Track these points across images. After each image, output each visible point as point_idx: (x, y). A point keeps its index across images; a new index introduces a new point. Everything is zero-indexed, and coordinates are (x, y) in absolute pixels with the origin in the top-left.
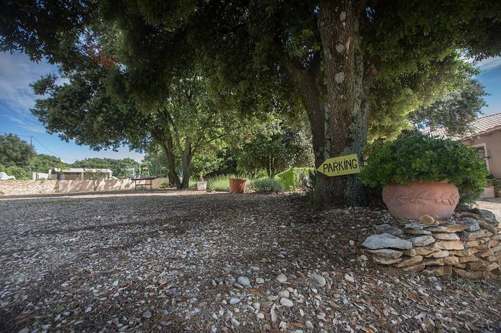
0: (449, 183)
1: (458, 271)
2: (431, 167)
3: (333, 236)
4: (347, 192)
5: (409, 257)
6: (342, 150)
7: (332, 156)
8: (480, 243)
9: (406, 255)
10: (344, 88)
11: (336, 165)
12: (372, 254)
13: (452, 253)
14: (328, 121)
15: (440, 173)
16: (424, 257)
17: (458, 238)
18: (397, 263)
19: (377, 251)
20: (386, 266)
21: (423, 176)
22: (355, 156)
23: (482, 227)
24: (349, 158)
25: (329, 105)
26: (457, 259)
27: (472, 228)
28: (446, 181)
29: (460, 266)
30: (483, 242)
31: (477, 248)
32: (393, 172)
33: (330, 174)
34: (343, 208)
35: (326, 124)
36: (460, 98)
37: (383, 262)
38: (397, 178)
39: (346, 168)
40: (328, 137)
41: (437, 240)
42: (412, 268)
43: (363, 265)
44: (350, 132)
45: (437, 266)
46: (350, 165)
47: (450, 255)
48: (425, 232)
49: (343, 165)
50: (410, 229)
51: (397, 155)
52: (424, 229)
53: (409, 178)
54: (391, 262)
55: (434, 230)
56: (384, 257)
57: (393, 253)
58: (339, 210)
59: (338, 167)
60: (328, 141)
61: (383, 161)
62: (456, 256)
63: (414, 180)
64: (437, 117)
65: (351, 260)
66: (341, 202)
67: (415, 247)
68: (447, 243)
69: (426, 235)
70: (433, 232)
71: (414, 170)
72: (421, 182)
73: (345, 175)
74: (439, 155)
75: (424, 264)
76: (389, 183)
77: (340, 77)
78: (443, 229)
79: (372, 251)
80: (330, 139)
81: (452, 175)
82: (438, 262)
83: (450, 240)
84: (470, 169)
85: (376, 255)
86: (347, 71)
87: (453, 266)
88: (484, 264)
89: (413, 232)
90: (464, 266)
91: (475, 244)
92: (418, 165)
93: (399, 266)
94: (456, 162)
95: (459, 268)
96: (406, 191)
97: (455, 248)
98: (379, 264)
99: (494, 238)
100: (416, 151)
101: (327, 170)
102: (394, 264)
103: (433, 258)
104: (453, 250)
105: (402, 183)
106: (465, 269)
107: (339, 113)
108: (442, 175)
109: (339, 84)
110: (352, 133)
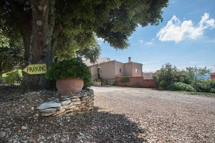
0: (80, 79)
1: (78, 112)
2: (74, 72)
3: (23, 107)
4: (40, 83)
5: (59, 110)
6: (39, 61)
7: (32, 63)
8: (87, 101)
9: (58, 109)
10: (41, 29)
11: (34, 68)
12: (41, 112)
13: (77, 106)
14: (32, 44)
15: (77, 75)
16: (66, 110)
17: (79, 100)
18: (53, 114)
19: (43, 110)
20: (47, 116)
21: (71, 76)
22: (45, 65)
23: (88, 95)
24: (42, 65)
25: (33, 36)
26: (78, 108)
27: (84, 95)
28: (79, 78)
29: (79, 110)
30: (87, 100)
31: (85, 103)
32: (60, 74)
33: (31, 73)
34: (37, 91)
35: (31, 46)
36: (94, 50)
37: (47, 115)
38: (61, 76)
39: (40, 70)
40: (31, 53)
41: (72, 101)
42: (60, 115)
43: (35, 119)
44: (43, 52)
45: (71, 112)
46: (42, 69)
47: (76, 107)
48: (68, 99)
49: (38, 69)
50: (62, 98)
51: (62, 66)
52: (68, 98)
53: (66, 76)
54: (51, 114)
55: (71, 97)
56: (47, 113)
57: (51, 110)
58: (34, 93)
59: (36, 70)
60: (31, 55)
61: (57, 68)
62: (78, 107)
63: (68, 77)
64: (87, 55)
65: (29, 118)
66: (36, 88)
67: (62, 105)
68: (75, 102)
69: (68, 100)
70: (71, 99)
71: (68, 73)
72: (70, 78)
73: (39, 74)
74: (77, 67)
75: (66, 112)
76: (58, 78)
77: (39, 23)
78: (75, 97)
79: (41, 111)
80: (32, 55)
81: (81, 76)
82: (71, 110)
83: (77, 101)
84: (86, 74)
85: (43, 112)
86: (44, 21)
87: (77, 111)
88: (87, 108)
89: (63, 99)
90: (81, 110)
91: (85, 101)
92: (69, 71)
93: (54, 115)
94: (82, 71)
95: (79, 111)
96: (64, 82)
97: (78, 104)
98: (44, 116)
99: (92, 98)
100: (70, 65)
101: (29, 71)
102: (52, 115)
103: (69, 109)
104: (77, 105)
105: (63, 78)
106: (81, 111)
107: (38, 41)
108: (77, 76)
109: (39, 26)
110: (44, 53)
